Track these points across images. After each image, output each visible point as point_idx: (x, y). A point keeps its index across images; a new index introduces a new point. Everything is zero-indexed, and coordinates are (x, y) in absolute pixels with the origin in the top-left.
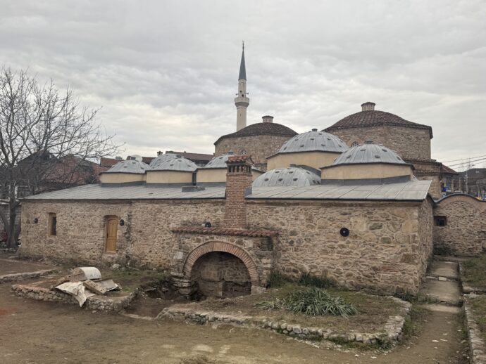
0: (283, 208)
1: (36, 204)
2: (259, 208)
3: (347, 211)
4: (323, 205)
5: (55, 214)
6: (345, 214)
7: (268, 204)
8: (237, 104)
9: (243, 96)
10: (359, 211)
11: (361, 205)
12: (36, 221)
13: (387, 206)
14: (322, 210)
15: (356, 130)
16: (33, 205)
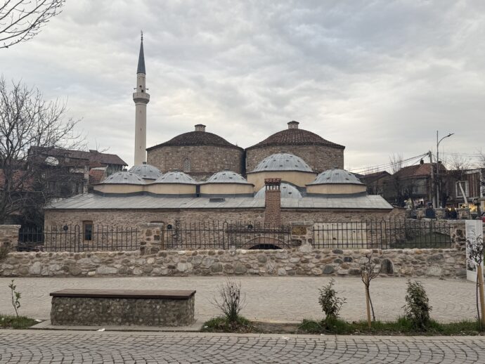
0: (307, 214)
1: (66, 213)
2: (290, 214)
3: (349, 215)
4: (334, 212)
5: (92, 222)
6: (348, 217)
7: (297, 211)
8: (136, 100)
9: (142, 91)
10: (356, 215)
11: (358, 212)
12: (66, 228)
13: (372, 212)
14: (333, 215)
15: (291, 147)
16: (60, 214)
